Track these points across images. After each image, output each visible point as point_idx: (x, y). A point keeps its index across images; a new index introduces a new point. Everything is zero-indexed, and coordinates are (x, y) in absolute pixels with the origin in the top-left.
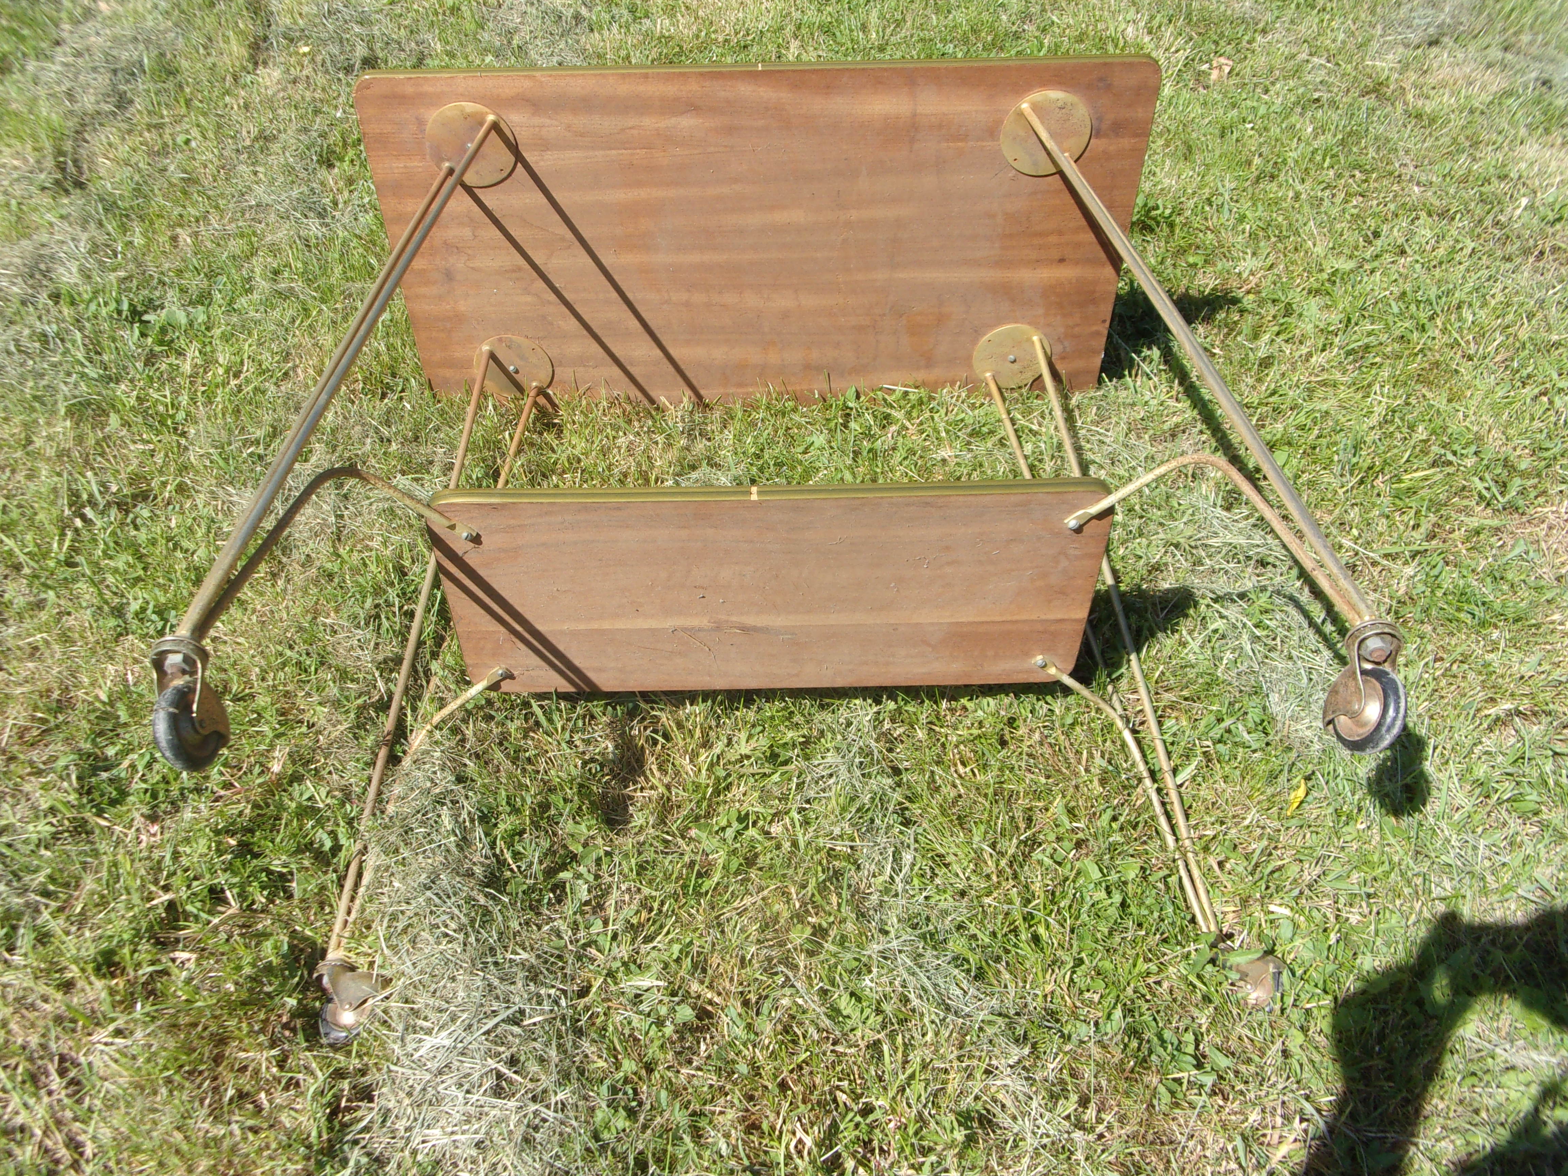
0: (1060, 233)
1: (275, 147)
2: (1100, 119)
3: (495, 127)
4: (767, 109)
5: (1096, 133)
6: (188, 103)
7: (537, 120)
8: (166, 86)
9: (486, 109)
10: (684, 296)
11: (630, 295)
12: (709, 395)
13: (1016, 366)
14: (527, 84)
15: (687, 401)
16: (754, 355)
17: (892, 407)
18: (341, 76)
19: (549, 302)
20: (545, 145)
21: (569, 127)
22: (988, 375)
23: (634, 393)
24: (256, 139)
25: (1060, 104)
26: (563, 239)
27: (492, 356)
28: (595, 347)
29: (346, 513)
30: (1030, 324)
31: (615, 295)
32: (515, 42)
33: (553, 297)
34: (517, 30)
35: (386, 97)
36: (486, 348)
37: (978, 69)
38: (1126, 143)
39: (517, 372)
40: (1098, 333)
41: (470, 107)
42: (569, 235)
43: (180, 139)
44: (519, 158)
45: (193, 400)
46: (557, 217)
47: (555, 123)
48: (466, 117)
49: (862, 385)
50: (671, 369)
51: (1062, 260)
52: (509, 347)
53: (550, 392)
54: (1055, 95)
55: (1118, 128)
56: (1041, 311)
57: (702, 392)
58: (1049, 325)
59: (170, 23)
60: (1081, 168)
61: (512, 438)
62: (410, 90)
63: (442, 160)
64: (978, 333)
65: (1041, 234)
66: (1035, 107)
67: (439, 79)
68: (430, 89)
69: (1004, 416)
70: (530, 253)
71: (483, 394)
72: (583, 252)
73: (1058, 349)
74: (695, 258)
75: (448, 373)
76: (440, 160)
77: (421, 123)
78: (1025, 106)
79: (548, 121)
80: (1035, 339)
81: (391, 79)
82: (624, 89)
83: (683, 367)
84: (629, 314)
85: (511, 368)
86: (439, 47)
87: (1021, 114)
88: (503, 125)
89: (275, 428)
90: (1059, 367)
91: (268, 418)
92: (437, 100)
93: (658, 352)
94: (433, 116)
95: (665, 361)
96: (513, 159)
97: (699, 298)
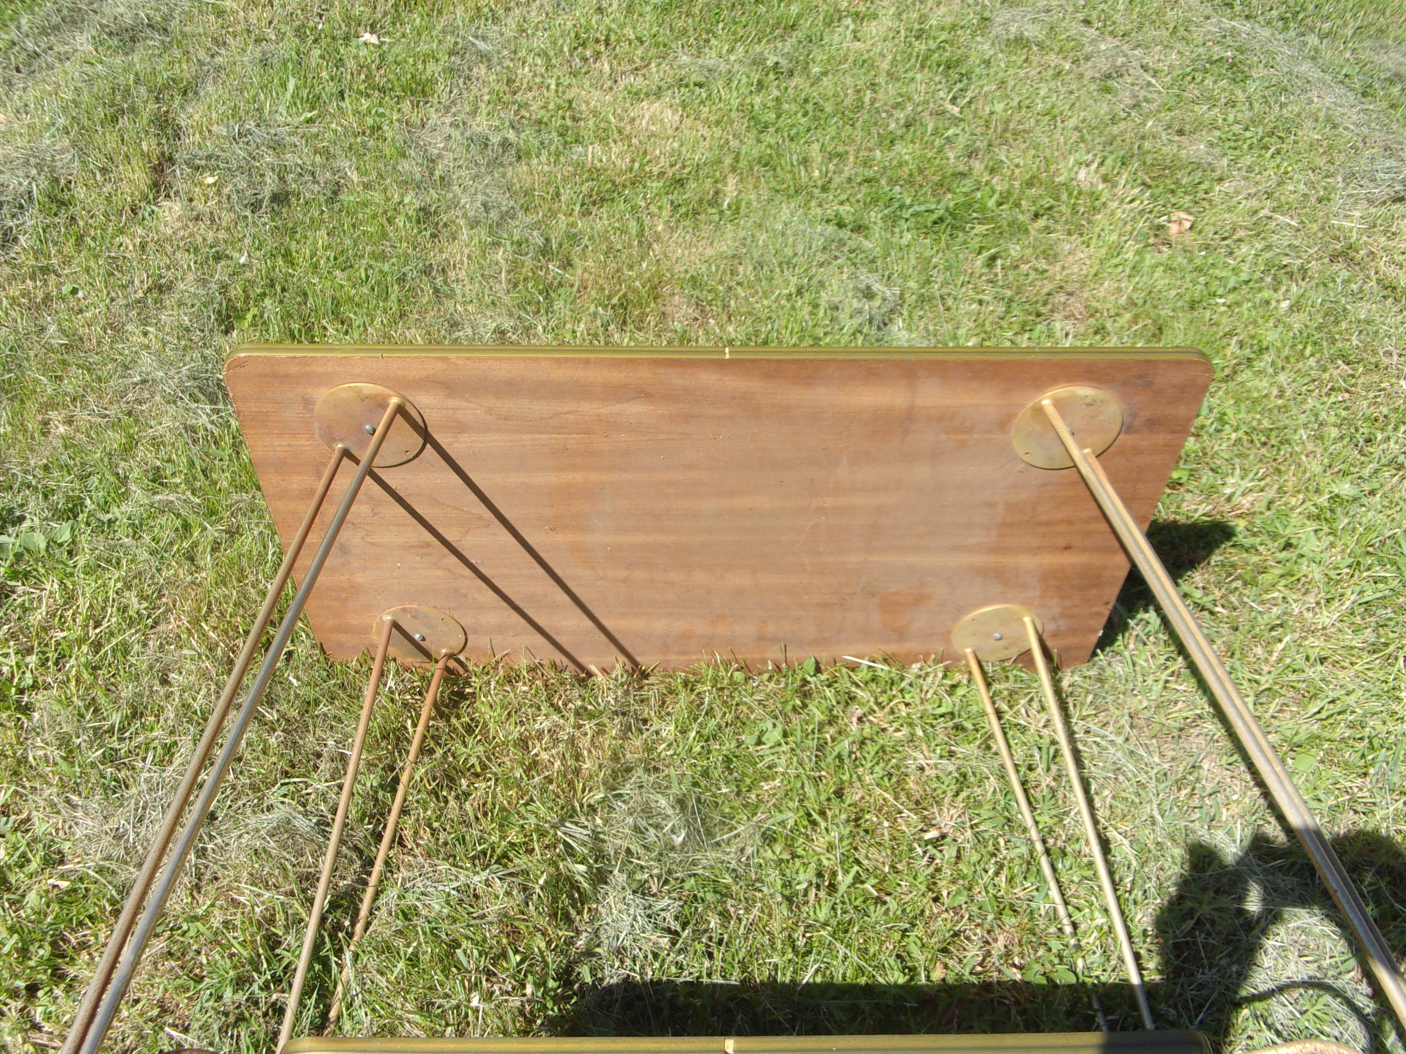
0: (1070, 523)
1: (170, 300)
2: (1134, 416)
3: (401, 410)
4: (733, 398)
5: (1127, 428)
6: (80, 240)
7: (450, 403)
8: (57, 220)
9: (387, 391)
10: (624, 573)
11: (559, 572)
12: (646, 662)
13: (1001, 643)
14: (440, 366)
15: (619, 666)
16: (702, 628)
17: (857, 686)
18: (248, 213)
19: (462, 576)
20: (460, 428)
21: (489, 411)
22: (968, 650)
23: (560, 658)
24: (150, 290)
25: (1088, 400)
26: (480, 518)
27: (395, 625)
28: (516, 617)
29: (210, 846)
30: (1022, 604)
31: (541, 571)
32: (437, 173)
33: (468, 572)
34: (440, 156)
35: (265, 376)
36: (388, 618)
37: (995, 363)
38: (1161, 438)
39: (424, 639)
40: (1099, 614)
41: (368, 388)
42: (488, 514)
43: (66, 289)
44: (427, 437)
45: (44, 663)
46: (474, 497)
47: (474, 406)
48: (365, 399)
49: (824, 657)
50: (604, 638)
51: (1067, 548)
52: (415, 617)
53: (462, 657)
54: (1084, 391)
55: (1153, 424)
56: (1036, 593)
57: (638, 659)
58: (1044, 606)
59: (67, 143)
60: (1102, 464)
61: (415, 725)
62: (294, 369)
63: (334, 440)
64: (960, 611)
65: (1047, 524)
66: (1058, 404)
67: (329, 360)
68: (320, 370)
69: (989, 709)
70: (440, 530)
71: (385, 659)
72: (504, 531)
73: (1051, 627)
74: (638, 538)
75: (342, 638)
76: (331, 440)
77: (308, 403)
78: (1046, 402)
79: (465, 404)
80: (1027, 620)
81: (269, 359)
82: (559, 374)
83: (617, 636)
84: (558, 589)
85: (417, 637)
86: (355, 177)
87: (1039, 411)
88: (409, 408)
89: (134, 708)
90: (1049, 643)
91: (127, 691)
92: (327, 379)
93: (590, 623)
94: (322, 394)
95: (597, 630)
96: (421, 441)
97: (639, 575)
